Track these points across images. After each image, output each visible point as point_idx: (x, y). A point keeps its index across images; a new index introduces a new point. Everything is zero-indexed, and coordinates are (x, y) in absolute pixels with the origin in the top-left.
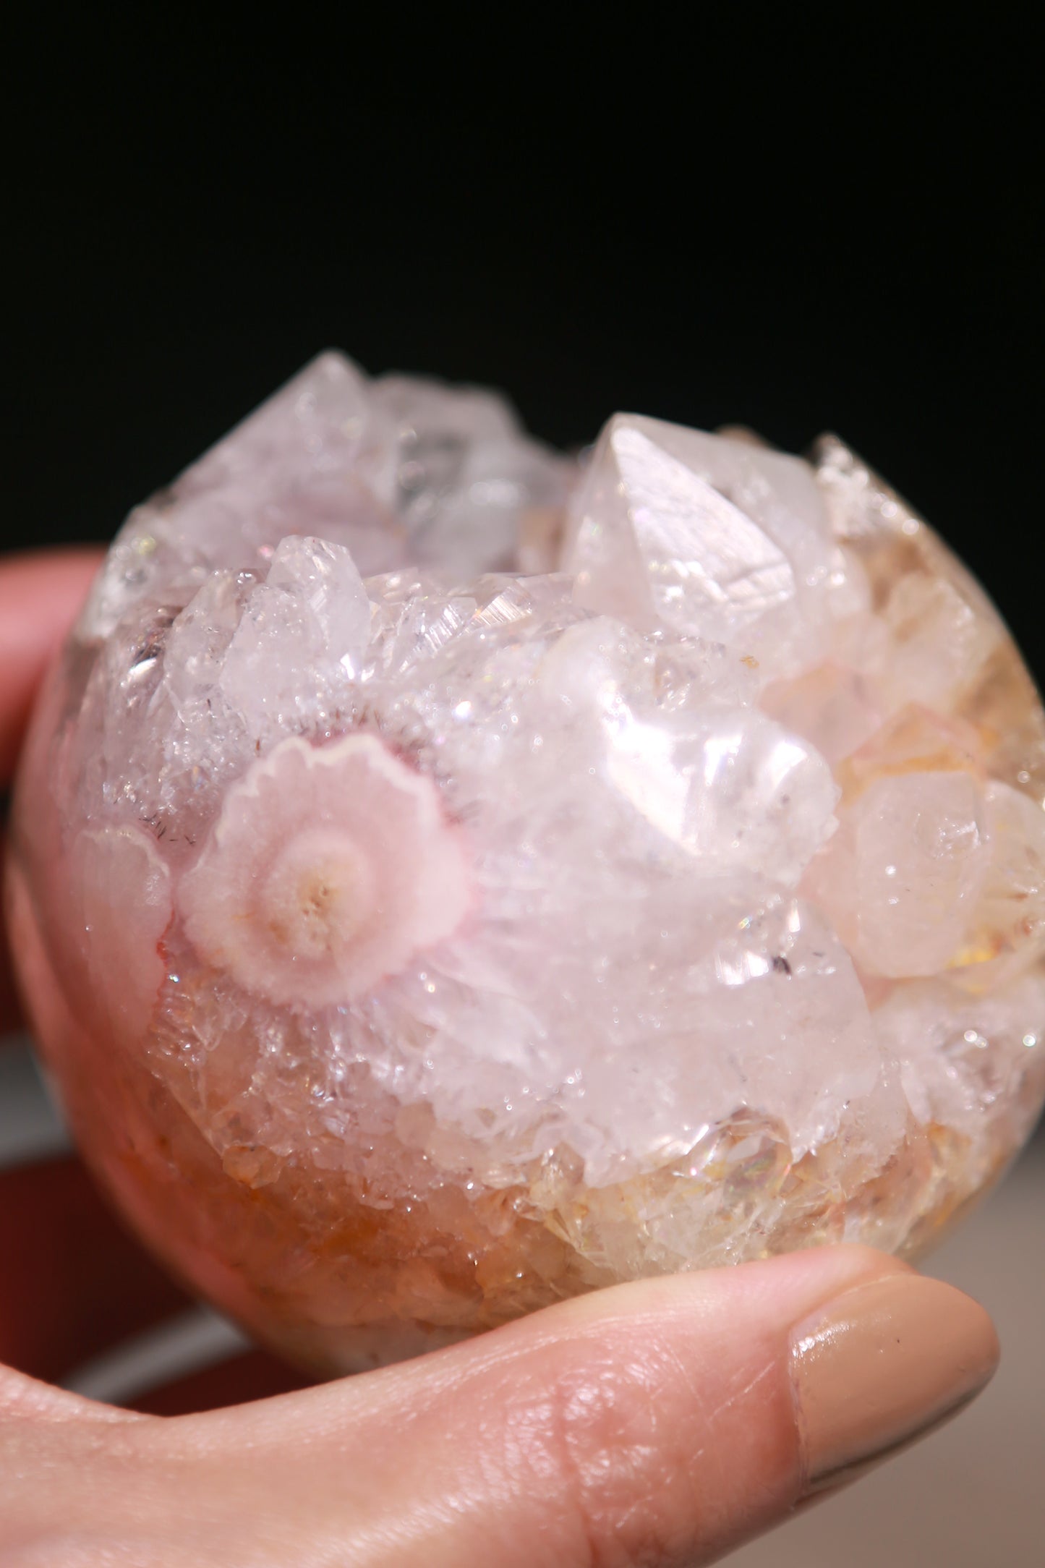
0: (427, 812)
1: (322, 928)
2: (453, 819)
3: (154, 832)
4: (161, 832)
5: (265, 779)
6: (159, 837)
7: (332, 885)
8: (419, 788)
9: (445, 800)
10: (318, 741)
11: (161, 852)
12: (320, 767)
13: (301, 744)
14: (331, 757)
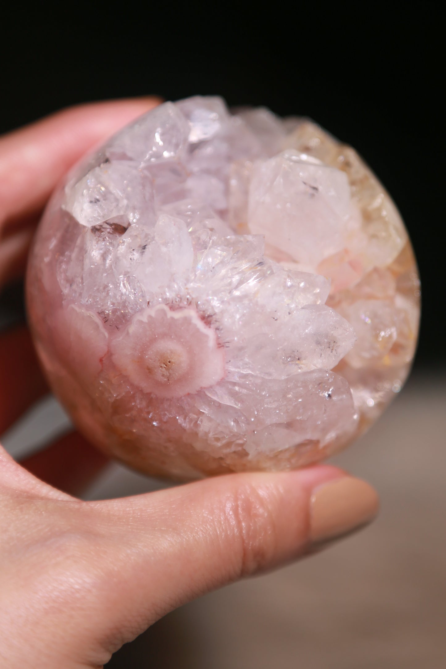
0: (211, 343)
1: (166, 373)
2: (220, 345)
3: (103, 320)
4: (106, 320)
5: (150, 317)
6: (105, 322)
7: (173, 361)
8: (210, 333)
9: (218, 338)
10: (172, 308)
11: (105, 327)
12: (172, 318)
13: (166, 308)
14: (177, 315)
